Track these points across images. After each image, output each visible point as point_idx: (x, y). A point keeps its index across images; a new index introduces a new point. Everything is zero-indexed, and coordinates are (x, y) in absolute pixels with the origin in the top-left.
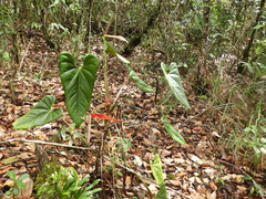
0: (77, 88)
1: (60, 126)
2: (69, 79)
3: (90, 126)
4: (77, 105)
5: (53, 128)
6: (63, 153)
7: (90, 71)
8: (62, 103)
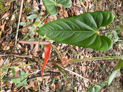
0: (76, 29)
1: (42, 13)
2: (86, 21)
3: (42, 43)
4: (59, 30)
5: (40, 7)
6: (13, 17)
7: (95, 42)
8: (66, 15)
